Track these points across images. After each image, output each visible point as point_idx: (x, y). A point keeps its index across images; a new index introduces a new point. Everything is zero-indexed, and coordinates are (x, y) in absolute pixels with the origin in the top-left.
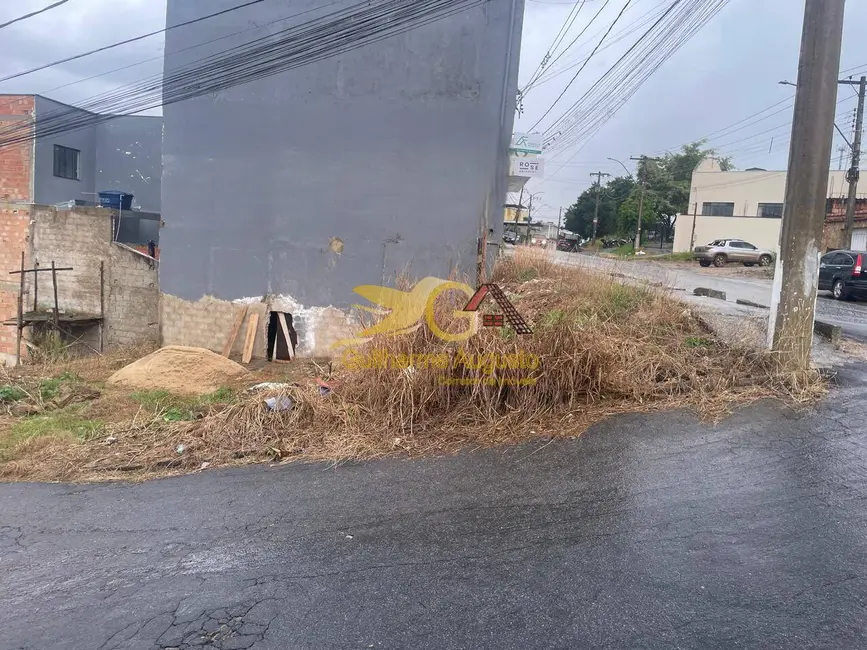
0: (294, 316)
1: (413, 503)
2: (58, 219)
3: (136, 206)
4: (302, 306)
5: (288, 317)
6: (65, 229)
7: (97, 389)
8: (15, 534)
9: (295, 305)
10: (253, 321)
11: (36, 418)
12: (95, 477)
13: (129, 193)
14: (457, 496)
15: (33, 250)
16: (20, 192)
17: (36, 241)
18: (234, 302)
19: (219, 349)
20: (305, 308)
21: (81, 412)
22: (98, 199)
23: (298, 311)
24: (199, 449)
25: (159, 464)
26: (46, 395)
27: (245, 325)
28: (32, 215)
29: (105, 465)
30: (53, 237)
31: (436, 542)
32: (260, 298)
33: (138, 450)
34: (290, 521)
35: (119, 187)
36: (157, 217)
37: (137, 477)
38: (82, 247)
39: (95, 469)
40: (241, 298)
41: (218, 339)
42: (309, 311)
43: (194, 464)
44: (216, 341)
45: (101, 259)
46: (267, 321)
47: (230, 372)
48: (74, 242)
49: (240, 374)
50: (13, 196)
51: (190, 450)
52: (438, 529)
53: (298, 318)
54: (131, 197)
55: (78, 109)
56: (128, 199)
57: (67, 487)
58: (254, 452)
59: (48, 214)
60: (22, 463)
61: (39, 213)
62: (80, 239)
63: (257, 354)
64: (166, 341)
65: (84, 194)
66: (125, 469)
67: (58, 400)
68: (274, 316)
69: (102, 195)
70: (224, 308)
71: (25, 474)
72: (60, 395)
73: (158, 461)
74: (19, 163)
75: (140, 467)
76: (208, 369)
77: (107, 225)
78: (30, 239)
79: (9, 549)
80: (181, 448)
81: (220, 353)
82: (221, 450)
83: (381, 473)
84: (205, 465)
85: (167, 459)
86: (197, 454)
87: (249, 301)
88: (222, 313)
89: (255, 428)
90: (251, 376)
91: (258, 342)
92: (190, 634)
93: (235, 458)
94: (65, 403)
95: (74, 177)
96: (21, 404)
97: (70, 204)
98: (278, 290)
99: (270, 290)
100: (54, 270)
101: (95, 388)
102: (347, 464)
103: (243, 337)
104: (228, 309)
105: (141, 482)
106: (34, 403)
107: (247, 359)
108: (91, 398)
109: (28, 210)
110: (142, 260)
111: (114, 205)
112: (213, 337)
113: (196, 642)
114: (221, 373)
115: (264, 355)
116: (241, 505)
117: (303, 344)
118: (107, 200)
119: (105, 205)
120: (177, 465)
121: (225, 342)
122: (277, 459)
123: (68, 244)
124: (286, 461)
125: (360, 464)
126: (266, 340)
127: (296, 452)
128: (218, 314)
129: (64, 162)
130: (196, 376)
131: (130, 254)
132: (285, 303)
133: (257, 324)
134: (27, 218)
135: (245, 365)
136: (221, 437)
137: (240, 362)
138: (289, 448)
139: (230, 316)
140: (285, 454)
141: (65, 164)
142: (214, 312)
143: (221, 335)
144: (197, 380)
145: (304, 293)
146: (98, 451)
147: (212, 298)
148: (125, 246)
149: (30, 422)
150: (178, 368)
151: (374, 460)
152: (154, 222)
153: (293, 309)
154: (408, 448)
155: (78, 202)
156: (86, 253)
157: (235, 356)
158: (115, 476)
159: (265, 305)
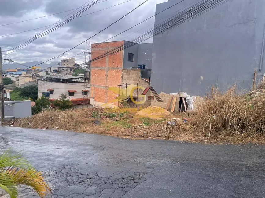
0: (187, 99)
1: (201, 157)
2: (128, 72)
3: (146, 68)
4: (190, 96)
5: (185, 99)
6: (130, 75)
7: (133, 116)
8: (104, 147)
9: (187, 95)
10: (175, 100)
11: (117, 122)
12: (125, 137)
13: (145, 64)
14: (215, 157)
15: (123, 80)
16: (120, 66)
17: (123, 78)
18: (170, 94)
19: (165, 108)
20: (191, 96)
21: (128, 121)
22: (137, 66)
23: (188, 97)
24: (149, 133)
25: (139, 136)
26: (121, 116)
27: (173, 101)
28: (122, 71)
29: (127, 134)
30: (127, 77)
31: (202, 169)
32: (177, 93)
33: (135, 131)
34: (164, 155)
35: (142, 63)
36: (151, 70)
37: (133, 138)
38: (133, 79)
39: (125, 135)
40: (172, 93)
41: (165, 104)
42: (192, 97)
43: (147, 137)
44: (164, 105)
45: (137, 82)
46: (179, 100)
47: (167, 114)
48: (131, 78)
49: (169, 115)
50: (119, 67)
51: (147, 133)
52: (204, 165)
53: (188, 99)
54: (145, 65)
55: (130, 42)
56: (144, 66)
57: (118, 138)
58: (162, 136)
59: (126, 71)
60: (111, 131)
61: (124, 71)
62: (133, 77)
63: (176, 110)
64: (151, 104)
65: (134, 65)
66: (132, 136)
67: (123, 118)
68: (181, 98)
69: (138, 65)
70: (167, 96)
71: (111, 134)
72: (124, 116)
73: (139, 135)
74: (120, 58)
75: (135, 136)
76: (161, 113)
77: (139, 73)
78: (122, 77)
79: (102, 150)
80: (145, 132)
81: (165, 109)
82: (154, 134)
83: (194, 147)
84: (150, 138)
85: (141, 135)
86: (149, 134)
87: (174, 94)
88: (166, 97)
89: (164, 129)
90: (173, 116)
91: (176, 106)
92: (129, 177)
93: (157, 137)
94: (125, 119)
95: (133, 61)
96: (115, 118)
97: (131, 68)
98: (182, 91)
99: (180, 90)
100: (126, 85)
101: (132, 116)
102: (185, 143)
103: (172, 105)
104: (168, 96)
105: (134, 140)
106: (118, 118)
107: (172, 111)
108: (130, 118)
109: (122, 70)
110: (147, 83)
111: (141, 68)
112: (164, 104)
113: (130, 179)
114: (164, 114)
115: (178, 110)
116: (154, 149)
117: (189, 107)
118: (139, 67)
119: (139, 68)
120: (143, 137)
121: (166, 106)
122: (167, 138)
123: (130, 78)
124: (169, 139)
125: (189, 143)
126: (178, 106)
127: (173, 137)
128: (165, 98)
129: (130, 57)
130: (157, 115)
131: (144, 81)
132: (184, 95)
133: (176, 101)
134: (122, 72)
135: (171, 113)
136: (155, 131)
137: (171, 112)
138: (171, 136)
139: (168, 98)
140: (170, 137)
141: (131, 58)
142: (164, 97)
143: (166, 103)
144: (158, 116)
145: (190, 92)
146: (127, 131)
147: (164, 93)
148: (143, 79)
149: (116, 122)
150: (153, 112)
151: (194, 143)
152: (150, 72)
153: (187, 96)
154: (206, 141)
155: (133, 67)
156: (134, 81)
157: (169, 110)
158: (129, 137)
159: (178, 95)
